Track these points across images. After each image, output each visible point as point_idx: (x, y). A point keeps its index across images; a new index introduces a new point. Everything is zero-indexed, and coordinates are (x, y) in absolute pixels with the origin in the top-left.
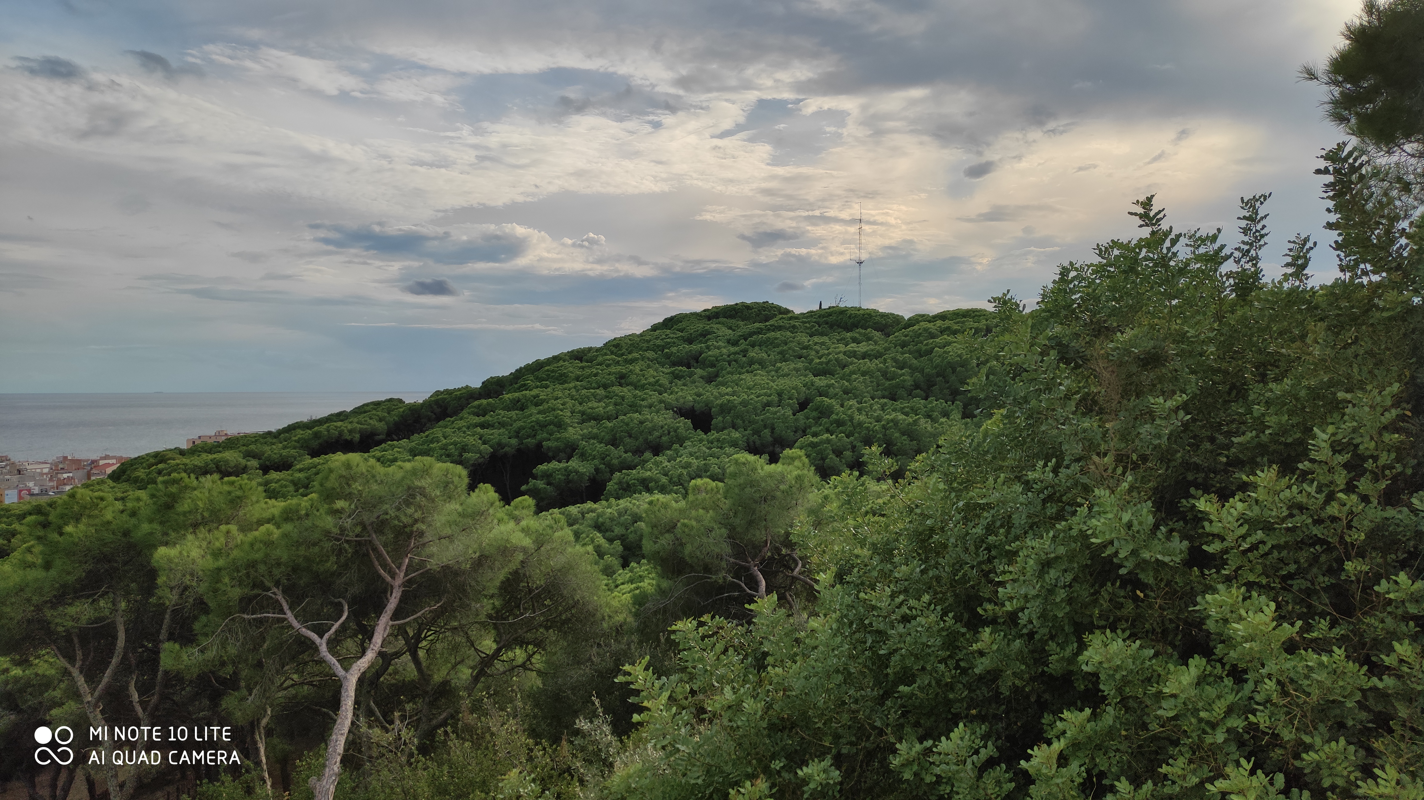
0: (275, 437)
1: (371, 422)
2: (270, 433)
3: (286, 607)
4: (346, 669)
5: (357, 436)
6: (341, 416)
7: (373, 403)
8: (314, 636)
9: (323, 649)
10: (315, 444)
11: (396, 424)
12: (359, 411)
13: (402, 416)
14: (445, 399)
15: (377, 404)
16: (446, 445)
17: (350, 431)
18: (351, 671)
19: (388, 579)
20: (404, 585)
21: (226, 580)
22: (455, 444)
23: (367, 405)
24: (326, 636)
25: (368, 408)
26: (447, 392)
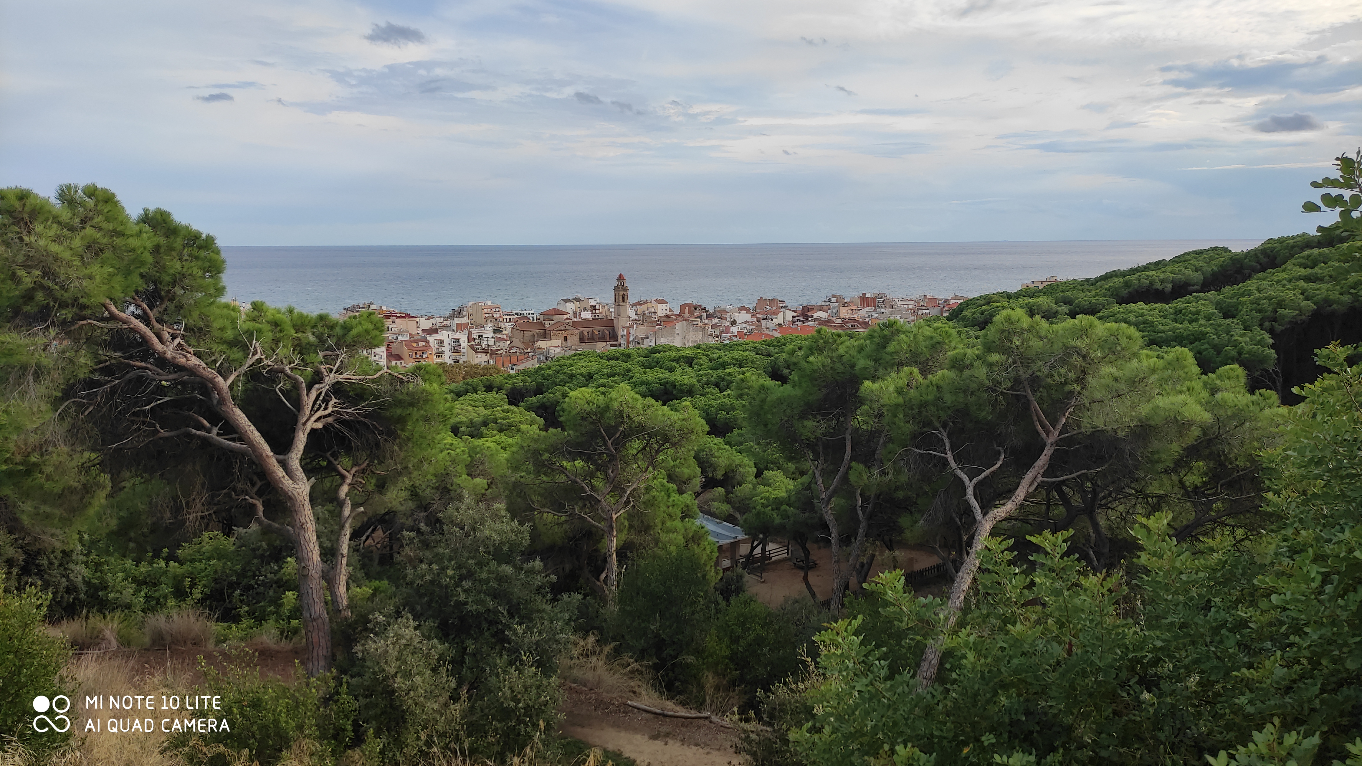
0: (1092, 285)
1: (1186, 271)
2: (1087, 280)
3: (948, 446)
4: (985, 515)
5: (1169, 286)
6: (1158, 265)
7: (1195, 252)
8: (965, 478)
9: (970, 491)
10: (1124, 292)
11: (1214, 274)
12: (1178, 260)
13: (1221, 266)
14: (1275, 248)
15: (1200, 253)
16: (1259, 299)
17: (1162, 281)
18: (987, 517)
19: (1044, 435)
20: (1057, 443)
21: (901, 416)
22: (1270, 298)
23: (1188, 254)
24: (975, 480)
25: (1188, 257)
26: (1281, 241)
